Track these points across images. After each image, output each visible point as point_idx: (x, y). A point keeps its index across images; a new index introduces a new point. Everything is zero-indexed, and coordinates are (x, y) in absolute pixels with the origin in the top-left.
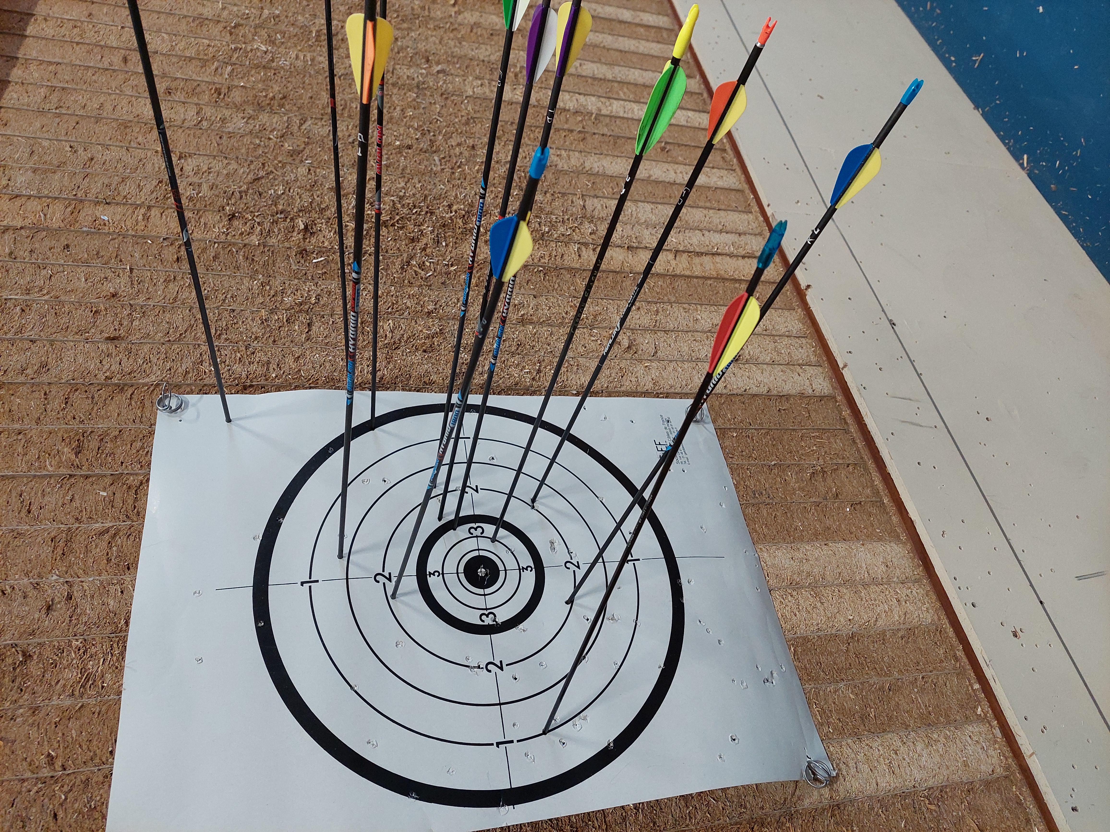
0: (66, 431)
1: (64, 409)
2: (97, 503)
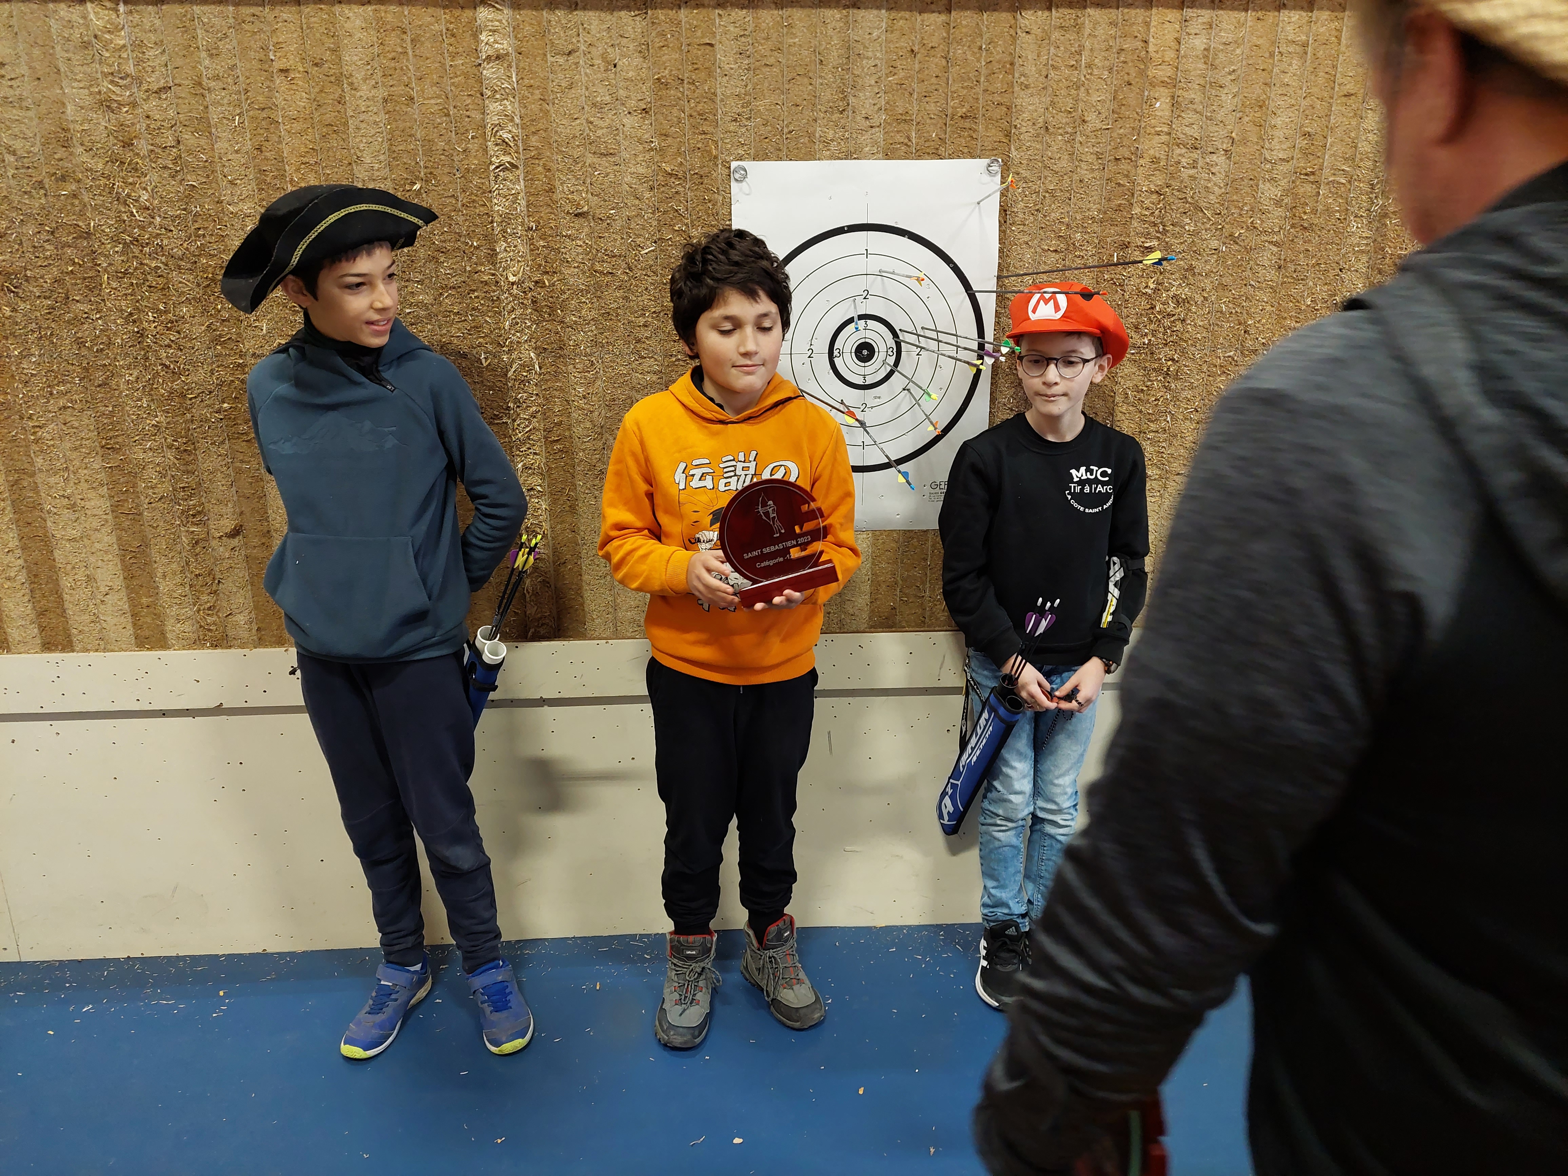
0: (978, 108)
1: (994, 103)
2: (928, 132)
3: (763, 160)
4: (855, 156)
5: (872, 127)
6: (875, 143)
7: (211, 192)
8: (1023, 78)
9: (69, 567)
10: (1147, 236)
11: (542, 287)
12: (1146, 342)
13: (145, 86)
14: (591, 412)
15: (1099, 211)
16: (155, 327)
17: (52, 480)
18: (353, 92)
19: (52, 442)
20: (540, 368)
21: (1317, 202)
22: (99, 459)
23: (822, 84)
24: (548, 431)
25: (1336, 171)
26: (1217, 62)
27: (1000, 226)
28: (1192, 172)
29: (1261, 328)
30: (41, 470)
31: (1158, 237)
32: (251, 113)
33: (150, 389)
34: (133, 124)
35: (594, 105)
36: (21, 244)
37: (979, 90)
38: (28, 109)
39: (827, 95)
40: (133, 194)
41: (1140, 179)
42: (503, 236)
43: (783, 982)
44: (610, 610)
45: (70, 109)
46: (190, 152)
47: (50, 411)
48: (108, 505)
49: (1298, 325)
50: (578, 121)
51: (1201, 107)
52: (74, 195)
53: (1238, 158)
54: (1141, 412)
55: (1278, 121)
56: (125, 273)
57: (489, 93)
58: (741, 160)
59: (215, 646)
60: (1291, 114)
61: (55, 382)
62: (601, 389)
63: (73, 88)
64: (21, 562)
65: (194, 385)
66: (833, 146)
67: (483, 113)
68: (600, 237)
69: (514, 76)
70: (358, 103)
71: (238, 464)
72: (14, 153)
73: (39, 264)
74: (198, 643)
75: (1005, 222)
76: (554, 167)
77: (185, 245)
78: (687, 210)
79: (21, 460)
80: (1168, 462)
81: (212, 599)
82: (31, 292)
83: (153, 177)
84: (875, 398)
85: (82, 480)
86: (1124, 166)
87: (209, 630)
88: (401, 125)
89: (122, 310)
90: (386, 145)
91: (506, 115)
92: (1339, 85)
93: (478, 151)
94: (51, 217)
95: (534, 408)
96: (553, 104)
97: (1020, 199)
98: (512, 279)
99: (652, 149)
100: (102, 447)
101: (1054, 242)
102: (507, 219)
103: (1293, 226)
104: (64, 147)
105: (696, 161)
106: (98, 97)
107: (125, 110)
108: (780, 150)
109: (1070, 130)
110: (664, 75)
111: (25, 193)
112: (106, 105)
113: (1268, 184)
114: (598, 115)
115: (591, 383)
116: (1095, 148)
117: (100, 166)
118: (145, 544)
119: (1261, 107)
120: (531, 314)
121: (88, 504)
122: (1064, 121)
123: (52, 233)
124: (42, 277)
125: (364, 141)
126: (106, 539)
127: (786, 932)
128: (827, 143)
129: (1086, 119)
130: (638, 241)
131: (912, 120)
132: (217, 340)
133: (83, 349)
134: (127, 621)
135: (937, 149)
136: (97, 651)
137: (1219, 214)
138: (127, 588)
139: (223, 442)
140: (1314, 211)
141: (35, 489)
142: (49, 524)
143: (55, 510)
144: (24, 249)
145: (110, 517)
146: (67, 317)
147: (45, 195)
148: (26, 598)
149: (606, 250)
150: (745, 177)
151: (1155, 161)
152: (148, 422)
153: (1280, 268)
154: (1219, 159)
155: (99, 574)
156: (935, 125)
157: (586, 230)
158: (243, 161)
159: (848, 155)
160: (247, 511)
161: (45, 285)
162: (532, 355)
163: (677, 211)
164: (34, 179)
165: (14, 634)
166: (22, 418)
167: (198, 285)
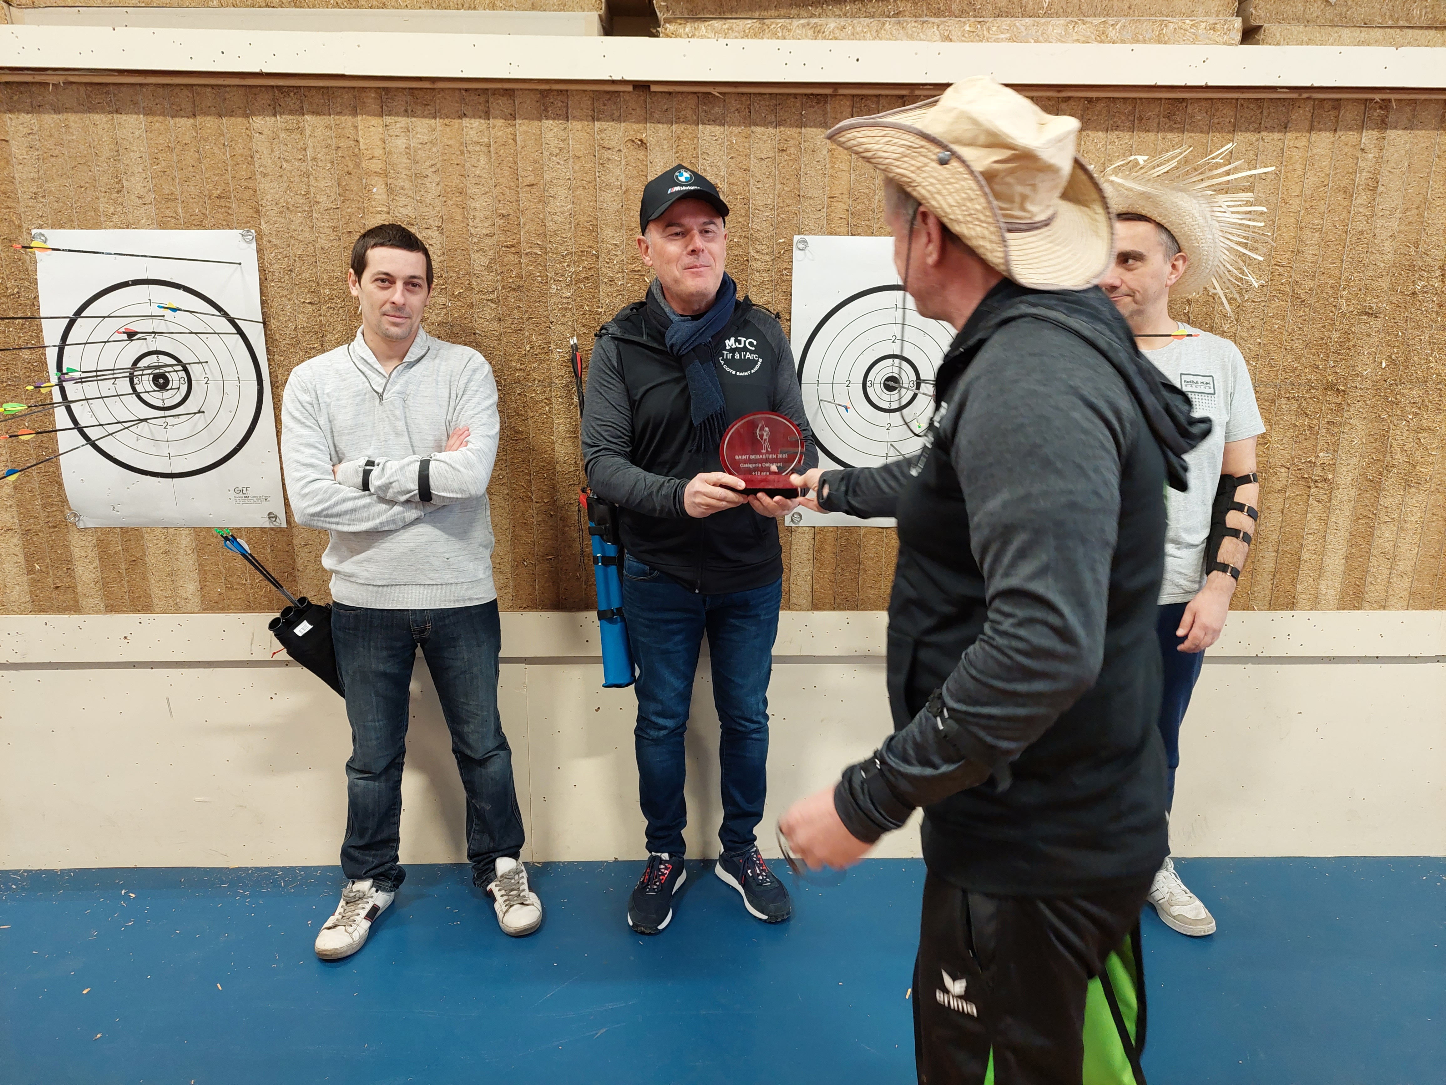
0: (229, 191)
122: (301, 202)
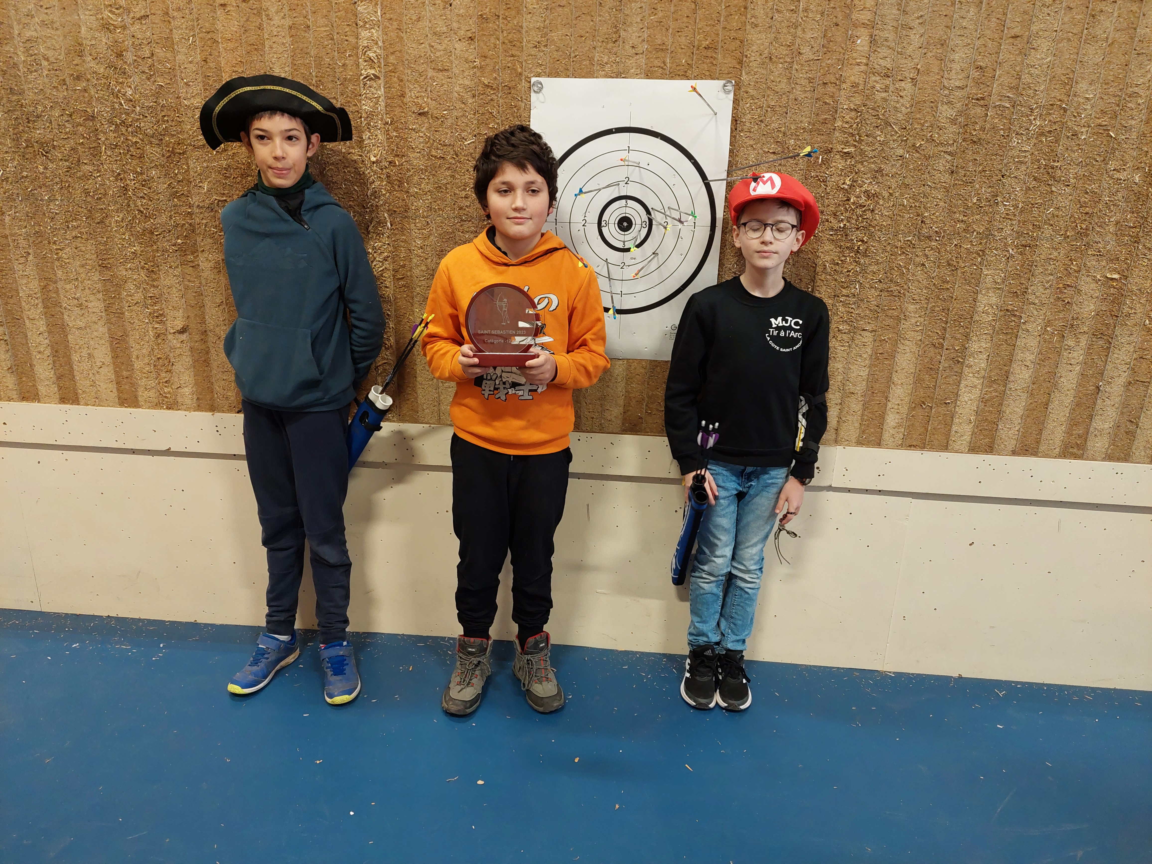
1: (730, 38)
2: (679, 59)
3: (555, 77)
4: (623, 76)
5: (636, 54)
6: (639, 67)
7: (172, 90)
8: (753, 19)
9: (77, 347)
10: (846, 143)
11: (394, 166)
12: (842, 226)
13: (132, 15)
14: (426, 259)
15: (809, 123)
16: (134, 184)
17: (68, 287)
18: (269, 21)
19: (68, 261)
20: (391, 225)
21: (985, 122)
22: (97, 273)
23: (600, 21)
24: (396, 271)
25: (1002, 97)
26: (908, 9)
27: (731, 132)
28: (884, 95)
29: (936, 220)
30: (61, 280)
31: (855, 146)
32: (200, 35)
33: (130, 226)
34: (123, 41)
35: (435, 34)
36: (51, 123)
37: (719, 27)
38: (57, 29)
39: (604, 29)
40: (122, 90)
41: (842, 100)
42: (368, 128)
43: (536, 679)
44: (436, 403)
45: (83, 29)
46: (160, 62)
47: (67, 239)
48: (103, 305)
49: (965, 218)
50: (423, 45)
51: (894, 44)
52: (85, 90)
53: (922, 85)
54: (836, 280)
55: (956, 57)
56: (116, 146)
57: (361, 24)
58: (539, 77)
59: (168, 408)
60: (966, 51)
61: (71, 219)
62: (433, 242)
63: (86, 15)
64: (47, 341)
65: (159, 226)
66: (607, 68)
67: (357, 38)
68: (436, 131)
69: (379, 11)
70: (271, 29)
71: (187, 283)
72: (47, 60)
73: (62, 137)
74: (158, 406)
75: (736, 129)
76: (405, 78)
77: (155, 127)
78: (499, 113)
79: (49, 272)
80: (856, 320)
81: (168, 375)
82: (57, 156)
83: (136, 79)
84: (632, 259)
85: (87, 288)
86: (830, 89)
87: (166, 397)
88: (301, 46)
89: (113, 171)
90: (290, 60)
91: (373, 40)
92: (1008, 28)
93: (352, 66)
94: (70, 105)
95: (386, 254)
96: (406, 32)
97: (748, 112)
98: (373, 159)
99: (475, 67)
100: (100, 266)
101: (773, 146)
102: (370, 115)
103: (964, 140)
104: (79, 56)
105: (506, 77)
106: (101, 21)
107: (119, 31)
108: (568, 70)
109: (788, 60)
110: (485, 12)
111: (54, 87)
112: (107, 27)
113: (945, 107)
114: (438, 41)
115: (425, 238)
116: (808, 74)
117: (102, 70)
118: (125, 334)
119: (942, 45)
120: (386, 185)
121: (90, 305)
123: (71, 116)
124: (63, 146)
125: (275, 56)
126: (101, 329)
127: (542, 643)
128: (602, 65)
129: (801, 52)
130: (464, 134)
131: (668, 50)
132: (174, 195)
133: (88, 197)
134: (113, 386)
135: (686, 72)
136: (94, 405)
137: (905, 129)
138: (114, 363)
139: (177, 267)
140: (983, 129)
141: (57, 292)
142: (66, 317)
143: (69, 307)
144: (53, 126)
145: (103, 314)
146: (79, 174)
147: (67, 89)
148: (50, 366)
149: (440, 140)
150: (541, 89)
151: (855, 85)
152: (129, 250)
153: (952, 172)
154: (907, 85)
155: (96, 353)
156: (685, 53)
157: (426, 125)
158: (194, 69)
159: (618, 75)
160: (192, 316)
161: (65, 152)
162: (386, 215)
163: (491, 113)
164: (60, 78)
165: (42, 390)
166: (49, 243)
167: (163, 156)
